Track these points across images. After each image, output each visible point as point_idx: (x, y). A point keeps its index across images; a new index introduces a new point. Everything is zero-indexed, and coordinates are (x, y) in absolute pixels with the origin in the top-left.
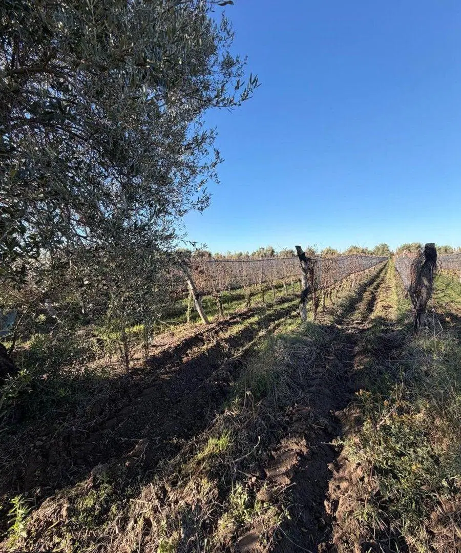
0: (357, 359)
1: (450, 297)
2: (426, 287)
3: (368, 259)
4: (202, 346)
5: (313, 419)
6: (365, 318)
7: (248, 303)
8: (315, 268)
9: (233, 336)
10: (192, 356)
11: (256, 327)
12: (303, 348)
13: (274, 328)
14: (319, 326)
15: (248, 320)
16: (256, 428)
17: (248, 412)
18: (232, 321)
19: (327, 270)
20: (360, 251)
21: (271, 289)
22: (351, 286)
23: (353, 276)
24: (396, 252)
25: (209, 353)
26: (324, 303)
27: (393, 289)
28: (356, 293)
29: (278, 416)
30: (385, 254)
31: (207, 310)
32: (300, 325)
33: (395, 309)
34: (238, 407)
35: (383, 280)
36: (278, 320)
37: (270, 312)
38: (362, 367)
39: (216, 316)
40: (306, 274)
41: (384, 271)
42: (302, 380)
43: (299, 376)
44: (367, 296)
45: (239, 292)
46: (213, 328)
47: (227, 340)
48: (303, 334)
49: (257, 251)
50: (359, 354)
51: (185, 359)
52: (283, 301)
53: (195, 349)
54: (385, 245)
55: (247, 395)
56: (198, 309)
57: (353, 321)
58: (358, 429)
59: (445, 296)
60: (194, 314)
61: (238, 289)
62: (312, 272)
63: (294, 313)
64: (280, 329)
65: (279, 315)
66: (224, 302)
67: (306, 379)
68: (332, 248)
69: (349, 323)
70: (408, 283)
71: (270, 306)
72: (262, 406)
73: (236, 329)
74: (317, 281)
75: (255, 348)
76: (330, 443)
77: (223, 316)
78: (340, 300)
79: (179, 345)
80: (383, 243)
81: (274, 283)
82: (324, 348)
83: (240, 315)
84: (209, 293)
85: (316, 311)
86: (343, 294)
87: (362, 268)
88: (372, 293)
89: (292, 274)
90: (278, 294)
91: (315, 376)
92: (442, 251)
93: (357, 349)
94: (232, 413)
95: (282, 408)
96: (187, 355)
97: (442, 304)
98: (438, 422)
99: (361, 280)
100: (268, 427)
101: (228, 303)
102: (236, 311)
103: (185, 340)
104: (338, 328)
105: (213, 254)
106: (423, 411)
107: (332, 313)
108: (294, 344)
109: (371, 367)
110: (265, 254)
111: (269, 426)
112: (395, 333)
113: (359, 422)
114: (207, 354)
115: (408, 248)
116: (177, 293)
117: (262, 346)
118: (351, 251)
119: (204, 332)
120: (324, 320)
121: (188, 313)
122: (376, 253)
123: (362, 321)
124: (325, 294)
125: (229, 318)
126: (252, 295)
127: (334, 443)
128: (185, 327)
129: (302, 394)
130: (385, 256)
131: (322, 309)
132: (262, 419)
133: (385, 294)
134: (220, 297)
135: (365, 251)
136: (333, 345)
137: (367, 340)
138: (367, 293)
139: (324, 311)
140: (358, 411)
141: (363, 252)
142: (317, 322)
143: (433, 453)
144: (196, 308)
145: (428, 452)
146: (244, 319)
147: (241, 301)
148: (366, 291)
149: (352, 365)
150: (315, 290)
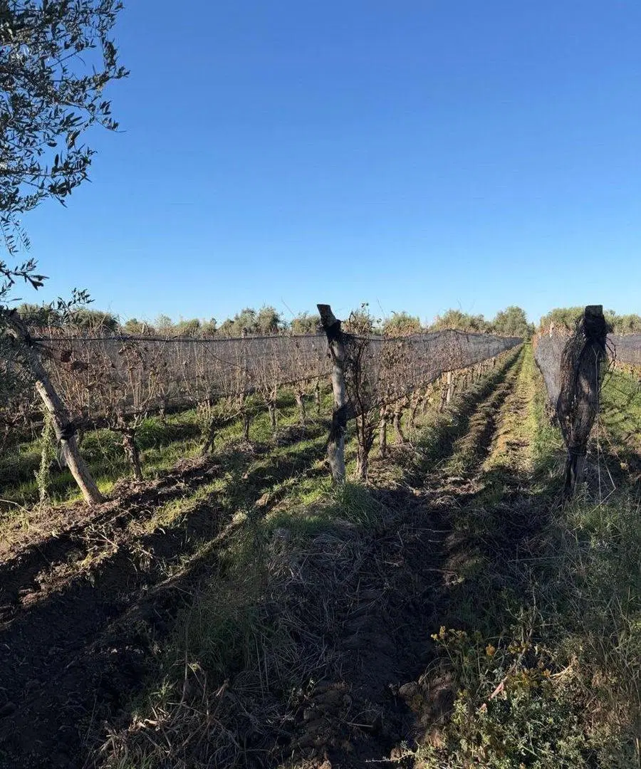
0: (452, 563)
1: (634, 420)
2: (587, 398)
3: (481, 340)
4: (80, 559)
5: (349, 709)
6: (471, 471)
7: (208, 445)
8: (364, 357)
9: (165, 528)
10: (50, 589)
11: (224, 501)
12: (334, 544)
13: (271, 503)
14: (373, 493)
15: (206, 487)
16: (212, 749)
17: (192, 713)
18: (164, 490)
19: (391, 363)
20: (468, 323)
21: (267, 410)
22: (445, 399)
23: (448, 378)
24: (539, 325)
25: (97, 577)
26: (385, 440)
27: (530, 407)
28: (454, 414)
29: (270, 714)
30: (518, 331)
31: (95, 467)
32: (330, 491)
33: (531, 448)
34: (168, 706)
35: (511, 387)
36: (281, 482)
37: (261, 464)
38: (460, 580)
39: (121, 481)
40: (344, 370)
41: (514, 367)
42: (329, 622)
43: (323, 611)
44: (477, 421)
45: (187, 417)
46: (111, 513)
47: (147, 541)
48: (336, 512)
49: (237, 319)
50: (455, 550)
51: (29, 598)
52: (294, 436)
53: (61, 570)
54: (519, 310)
55: (190, 672)
56: (70, 462)
57: (446, 477)
58: (446, 717)
59: (626, 418)
60: (59, 479)
61: (186, 409)
62: (357, 368)
63: (318, 464)
64: (285, 504)
65: (283, 470)
66: (146, 445)
67: (339, 618)
68: (408, 315)
69: (438, 483)
70: (555, 391)
71: (261, 450)
72: (230, 695)
73: (173, 511)
74: (369, 389)
75: (222, 553)
76: (385, 759)
77: (141, 479)
78: (420, 433)
79: (12, 562)
80: (515, 306)
81: (274, 396)
82: (381, 540)
83: (188, 475)
84: (102, 422)
85: (366, 457)
86: (427, 418)
87: (468, 361)
88: (488, 415)
89: (316, 372)
90: (283, 421)
91: (360, 608)
92: (625, 324)
93: (452, 540)
94: (151, 722)
95: (279, 695)
96: (36, 587)
97: (620, 437)
98: (597, 680)
99: (465, 387)
100: (242, 745)
101: (157, 448)
102: (178, 465)
103: (32, 547)
104: (413, 496)
105: (122, 323)
106: (574, 661)
107: (401, 460)
108: (313, 537)
109: (478, 578)
110: (256, 325)
111: (245, 740)
112: (529, 500)
113: (447, 700)
114: (93, 580)
115: (561, 317)
116: (11, 425)
117: (237, 549)
118: (447, 322)
119: (87, 525)
120: (384, 479)
121: (41, 476)
122: (499, 327)
123: (465, 478)
124: (386, 418)
125: (155, 483)
126: (219, 423)
127: (395, 758)
128: (32, 515)
129: (327, 656)
130: (517, 335)
131: (380, 453)
132: (229, 727)
133: (514, 417)
134: (132, 432)
135: (477, 322)
136: (402, 533)
137: (472, 518)
138: (478, 415)
139: (385, 457)
140: (448, 677)
141: (473, 325)
142: (368, 482)
143: (586, 745)
144: (63, 461)
145: (579, 746)
146: (195, 485)
147: (193, 441)
148: (476, 412)
149: (439, 578)
150: (364, 409)
